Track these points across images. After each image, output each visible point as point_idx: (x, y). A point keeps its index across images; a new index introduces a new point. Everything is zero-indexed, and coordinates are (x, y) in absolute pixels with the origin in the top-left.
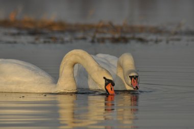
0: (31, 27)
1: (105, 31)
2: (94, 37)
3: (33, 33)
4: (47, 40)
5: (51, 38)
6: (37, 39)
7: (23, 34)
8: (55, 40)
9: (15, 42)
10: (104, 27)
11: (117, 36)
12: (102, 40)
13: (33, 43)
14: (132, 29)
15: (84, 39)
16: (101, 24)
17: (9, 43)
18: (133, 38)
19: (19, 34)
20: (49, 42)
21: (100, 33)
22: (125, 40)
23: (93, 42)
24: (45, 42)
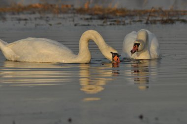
0: (101, 13)
1: (156, 14)
2: (148, 20)
3: (102, 18)
4: (112, 23)
5: (115, 21)
6: (104, 22)
7: (94, 19)
8: (119, 23)
9: (89, 25)
10: (155, 11)
11: (165, 18)
12: (155, 22)
13: (102, 25)
14: (177, 13)
15: (141, 21)
16: (153, 10)
17: (84, 25)
18: (178, 20)
19: (91, 19)
20: (114, 24)
21: (152, 16)
22: (172, 22)
23: (147, 23)
24: (111, 24)
